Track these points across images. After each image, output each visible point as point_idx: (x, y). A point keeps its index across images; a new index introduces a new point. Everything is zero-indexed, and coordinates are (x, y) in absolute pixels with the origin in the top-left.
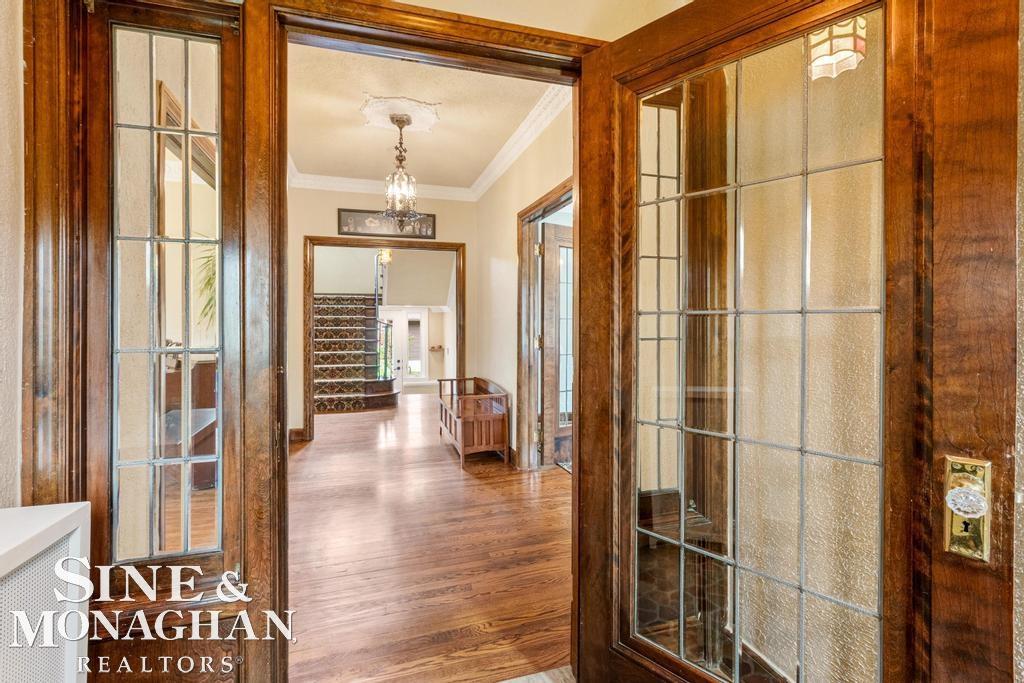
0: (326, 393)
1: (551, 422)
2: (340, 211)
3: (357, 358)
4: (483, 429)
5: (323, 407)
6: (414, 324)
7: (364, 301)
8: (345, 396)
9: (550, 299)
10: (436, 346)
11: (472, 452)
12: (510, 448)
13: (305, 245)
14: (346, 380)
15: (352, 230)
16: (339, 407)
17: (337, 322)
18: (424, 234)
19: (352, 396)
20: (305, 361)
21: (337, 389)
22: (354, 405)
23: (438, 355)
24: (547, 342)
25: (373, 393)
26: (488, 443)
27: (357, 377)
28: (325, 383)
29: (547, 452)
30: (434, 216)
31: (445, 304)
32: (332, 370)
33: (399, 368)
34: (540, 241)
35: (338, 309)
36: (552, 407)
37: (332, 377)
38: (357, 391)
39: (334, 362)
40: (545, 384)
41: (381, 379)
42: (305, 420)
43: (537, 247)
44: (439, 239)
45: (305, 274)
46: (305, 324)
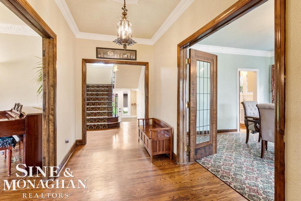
0: (93, 122)
1: (193, 142)
2: (97, 48)
3: (105, 108)
4: (161, 144)
5: (91, 128)
6: (125, 95)
7: (107, 87)
8: (100, 123)
9: (193, 84)
10: (134, 103)
11: (156, 154)
12: (173, 153)
13: (83, 63)
14: (100, 117)
15: (102, 56)
16: (97, 128)
17: (97, 95)
18: (132, 58)
19: (102, 123)
20: (82, 111)
21: (97, 121)
22: (103, 127)
23: (134, 106)
24: (192, 105)
25: (111, 122)
26: (163, 150)
27: (105, 116)
28: (92, 118)
29: (192, 156)
30: (136, 51)
31: (137, 88)
32: (95, 113)
33: (120, 112)
34: (188, 57)
35: (98, 90)
36: (194, 134)
37: (95, 116)
38: (105, 121)
39: (96, 110)
40: (191, 124)
41: (114, 117)
42: (83, 136)
43: (187, 60)
44: (138, 60)
45: (83, 75)
46: (83, 95)
